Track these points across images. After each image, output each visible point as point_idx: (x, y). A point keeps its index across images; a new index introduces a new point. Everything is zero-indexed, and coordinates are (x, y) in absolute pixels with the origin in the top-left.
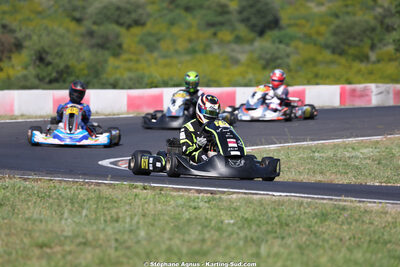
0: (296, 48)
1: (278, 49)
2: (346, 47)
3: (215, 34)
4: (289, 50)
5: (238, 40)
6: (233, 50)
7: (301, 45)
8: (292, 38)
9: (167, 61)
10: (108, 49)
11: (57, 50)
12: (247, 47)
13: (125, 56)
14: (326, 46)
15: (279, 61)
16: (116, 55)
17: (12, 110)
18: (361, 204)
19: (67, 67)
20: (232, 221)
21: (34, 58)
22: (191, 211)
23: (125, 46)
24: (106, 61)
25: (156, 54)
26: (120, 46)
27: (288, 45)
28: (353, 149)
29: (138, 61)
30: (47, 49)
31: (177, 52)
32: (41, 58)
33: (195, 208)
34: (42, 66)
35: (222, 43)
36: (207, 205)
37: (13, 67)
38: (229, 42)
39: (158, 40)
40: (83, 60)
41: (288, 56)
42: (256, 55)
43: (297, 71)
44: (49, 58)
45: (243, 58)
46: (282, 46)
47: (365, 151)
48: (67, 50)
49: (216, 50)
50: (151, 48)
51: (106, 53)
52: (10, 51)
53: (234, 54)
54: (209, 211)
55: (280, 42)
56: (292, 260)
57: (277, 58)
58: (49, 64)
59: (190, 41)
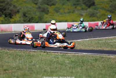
0: (100, 11)
1: (94, 11)
2: (114, 11)
3: (76, 7)
4: (97, 12)
5: (83, 9)
6: (81, 12)
7: (101, 10)
8: (98, 8)
9: (62, 15)
10: (45, 12)
11: (29, 12)
12: (85, 11)
13: (49, 14)
14: (108, 11)
15: (94, 15)
16: (47, 14)
17: (12, 30)
18: (109, 56)
19: (32, 17)
20: (68, 62)
21: (22, 15)
22: (56, 59)
23: (50, 11)
24: (44, 16)
25: (58, 13)
26: (48, 11)
27: (97, 10)
28: (111, 40)
29: (53, 15)
30: (26, 12)
31: (65, 13)
32: (24, 15)
33: (58, 58)
34: (25, 17)
35: (78, 10)
36: (61, 57)
37: (16, 17)
38: (80, 10)
39: (59, 9)
40: (37, 15)
41: (97, 13)
42: (88, 13)
43: (100, 18)
44: (27, 15)
45: (84, 14)
46: (95, 11)
47: (115, 40)
48: (32, 12)
49: (76, 12)
50: (57, 12)
51: (44, 13)
52: (16, 13)
53: (81, 13)
54: (62, 59)
55: (95, 9)
56: (83, 74)
57: (94, 14)
58: (26, 17)
59: (69, 9)
